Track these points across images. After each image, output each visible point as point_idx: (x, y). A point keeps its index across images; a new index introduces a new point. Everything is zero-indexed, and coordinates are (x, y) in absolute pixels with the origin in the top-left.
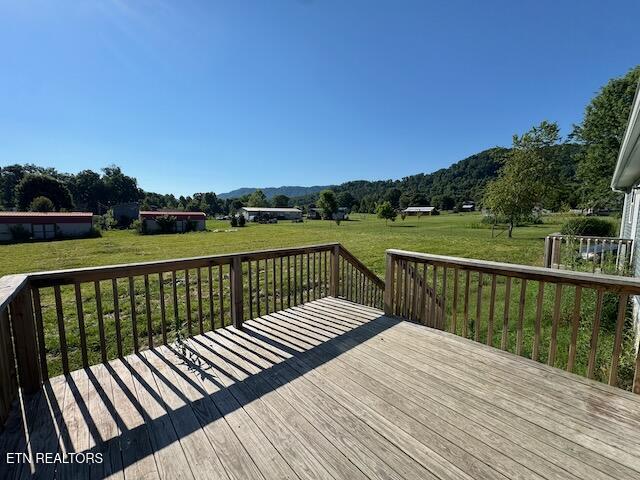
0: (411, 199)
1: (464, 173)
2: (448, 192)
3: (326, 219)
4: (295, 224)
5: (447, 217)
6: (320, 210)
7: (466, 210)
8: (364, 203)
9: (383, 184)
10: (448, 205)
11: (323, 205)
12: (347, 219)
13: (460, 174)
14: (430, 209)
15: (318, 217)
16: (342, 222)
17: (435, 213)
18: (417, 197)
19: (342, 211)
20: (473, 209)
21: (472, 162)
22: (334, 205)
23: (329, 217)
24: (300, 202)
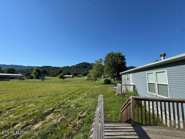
0: (66, 73)
1: (79, 67)
2: (75, 72)
3: (36, 79)
4: (20, 81)
5: (76, 78)
6: (34, 75)
7: (80, 76)
8: (50, 73)
9: (57, 68)
10: (76, 75)
11: (35, 74)
12: (45, 79)
13: (78, 67)
14: (71, 76)
15: (32, 78)
16: (45, 80)
17: (73, 77)
18: (68, 72)
19: (43, 76)
20: (81, 76)
21: (80, 65)
22: (40, 74)
23: (38, 78)
24: (21, 72)
